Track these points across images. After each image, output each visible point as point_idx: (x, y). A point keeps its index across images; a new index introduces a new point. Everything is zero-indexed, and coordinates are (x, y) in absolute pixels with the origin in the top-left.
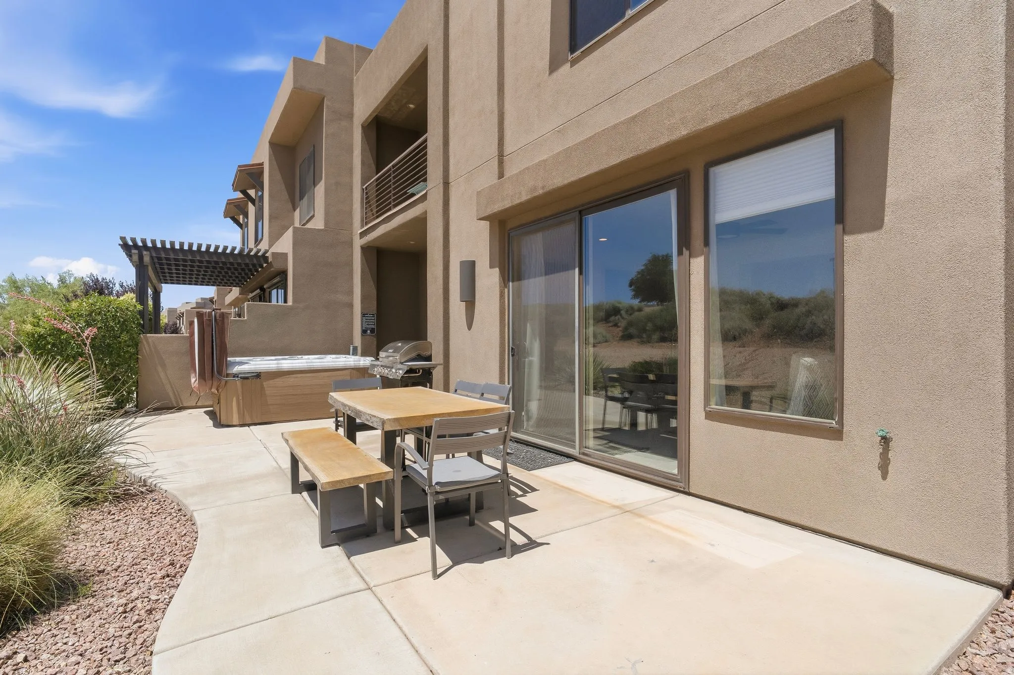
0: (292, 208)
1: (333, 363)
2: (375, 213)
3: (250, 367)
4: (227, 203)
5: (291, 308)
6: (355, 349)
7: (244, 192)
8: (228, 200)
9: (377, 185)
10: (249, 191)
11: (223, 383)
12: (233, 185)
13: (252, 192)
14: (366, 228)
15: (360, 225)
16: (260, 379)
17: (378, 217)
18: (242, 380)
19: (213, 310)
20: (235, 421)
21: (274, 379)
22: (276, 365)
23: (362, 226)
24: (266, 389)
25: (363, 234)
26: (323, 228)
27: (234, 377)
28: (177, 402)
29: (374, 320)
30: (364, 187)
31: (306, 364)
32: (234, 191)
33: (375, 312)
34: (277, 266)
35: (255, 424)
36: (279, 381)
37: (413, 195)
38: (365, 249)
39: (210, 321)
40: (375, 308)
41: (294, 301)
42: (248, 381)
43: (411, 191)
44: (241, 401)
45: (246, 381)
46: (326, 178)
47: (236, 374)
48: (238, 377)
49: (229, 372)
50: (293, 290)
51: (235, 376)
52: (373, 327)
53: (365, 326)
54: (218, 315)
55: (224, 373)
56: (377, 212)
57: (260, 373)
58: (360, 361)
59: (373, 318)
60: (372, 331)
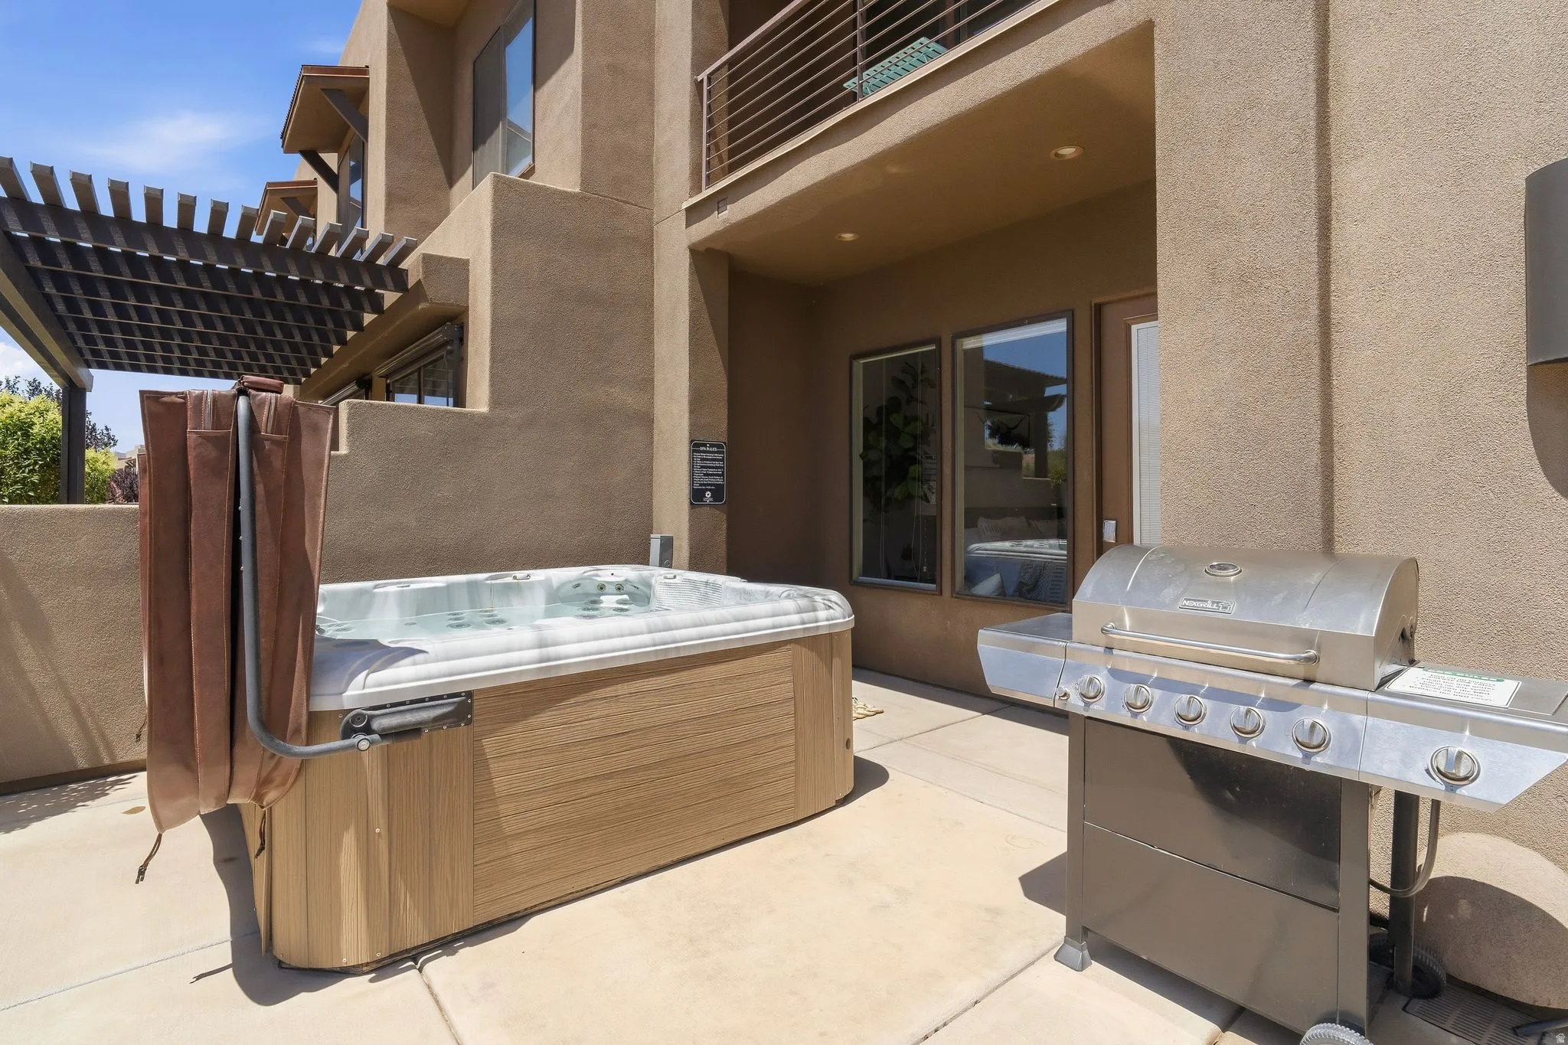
0: (445, 180)
1: (738, 626)
2: (725, 156)
3: (422, 669)
4: (266, 191)
5: (483, 423)
6: (667, 544)
7: (312, 158)
8: (269, 184)
9: (732, 78)
10: (324, 156)
11: (291, 764)
12: (283, 136)
13: (331, 159)
14: (707, 192)
15: (687, 186)
16: (469, 722)
17: (732, 168)
18: (385, 743)
19: (242, 392)
20: (353, 948)
21: (526, 716)
22: (535, 653)
23: (696, 188)
24: (494, 766)
25: (694, 214)
26: (577, 190)
27: (348, 732)
28: (93, 750)
29: (717, 460)
30: (703, 76)
31: (646, 638)
32: (285, 152)
33: (724, 438)
34: (438, 295)
35: (447, 944)
36: (550, 726)
37: (853, 98)
38: (703, 256)
39: (225, 444)
40: (724, 426)
41: (495, 401)
42: (416, 744)
43: (850, 85)
44: (383, 845)
45: (404, 745)
46: (586, 48)
47: (359, 717)
48: (368, 730)
49: (325, 704)
50: (492, 367)
51: (356, 724)
52: (719, 481)
53: (701, 479)
54: (264, 418)
55: (297, 714)
56: (731, 153)
57: (469, 694)
58: (815, 610)
59: (720, 456)
60: (717, 493)
